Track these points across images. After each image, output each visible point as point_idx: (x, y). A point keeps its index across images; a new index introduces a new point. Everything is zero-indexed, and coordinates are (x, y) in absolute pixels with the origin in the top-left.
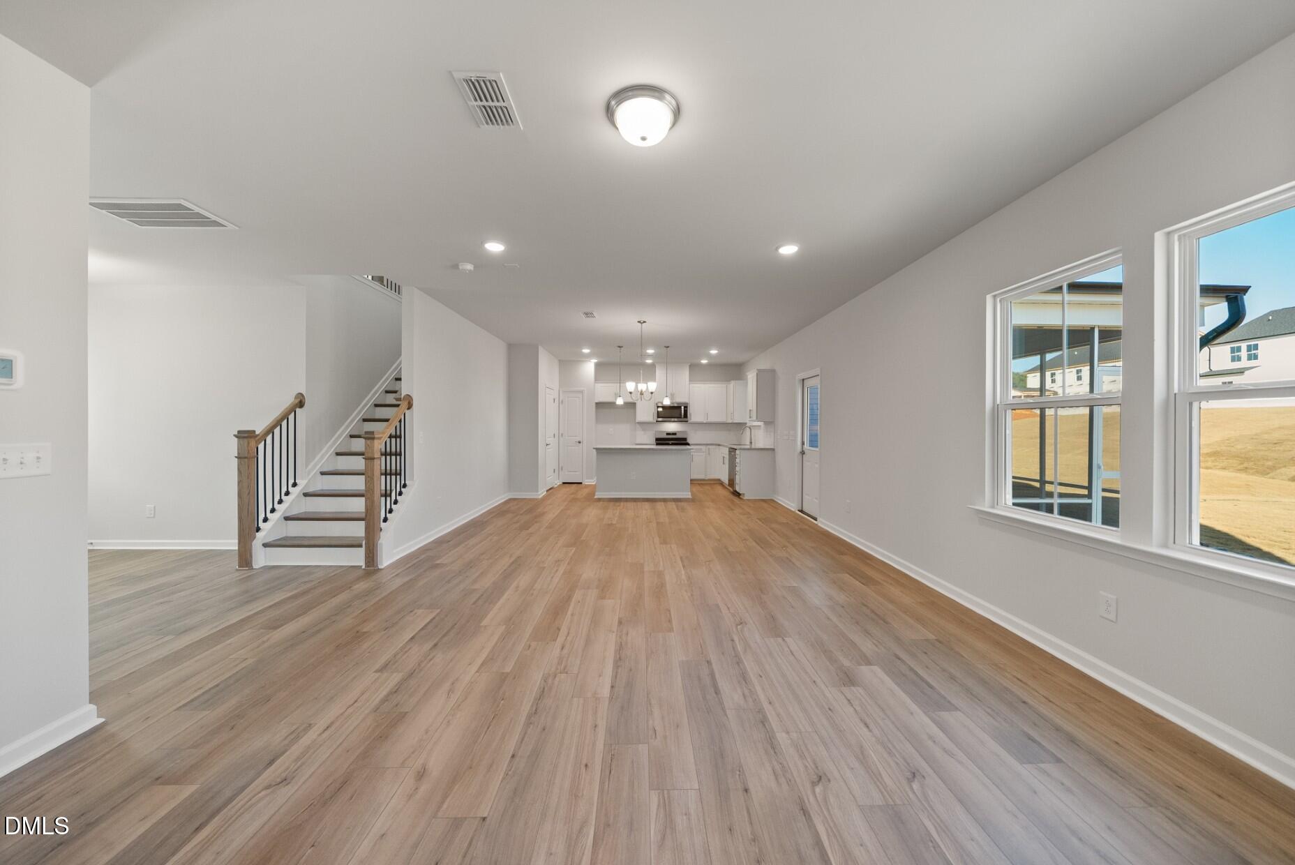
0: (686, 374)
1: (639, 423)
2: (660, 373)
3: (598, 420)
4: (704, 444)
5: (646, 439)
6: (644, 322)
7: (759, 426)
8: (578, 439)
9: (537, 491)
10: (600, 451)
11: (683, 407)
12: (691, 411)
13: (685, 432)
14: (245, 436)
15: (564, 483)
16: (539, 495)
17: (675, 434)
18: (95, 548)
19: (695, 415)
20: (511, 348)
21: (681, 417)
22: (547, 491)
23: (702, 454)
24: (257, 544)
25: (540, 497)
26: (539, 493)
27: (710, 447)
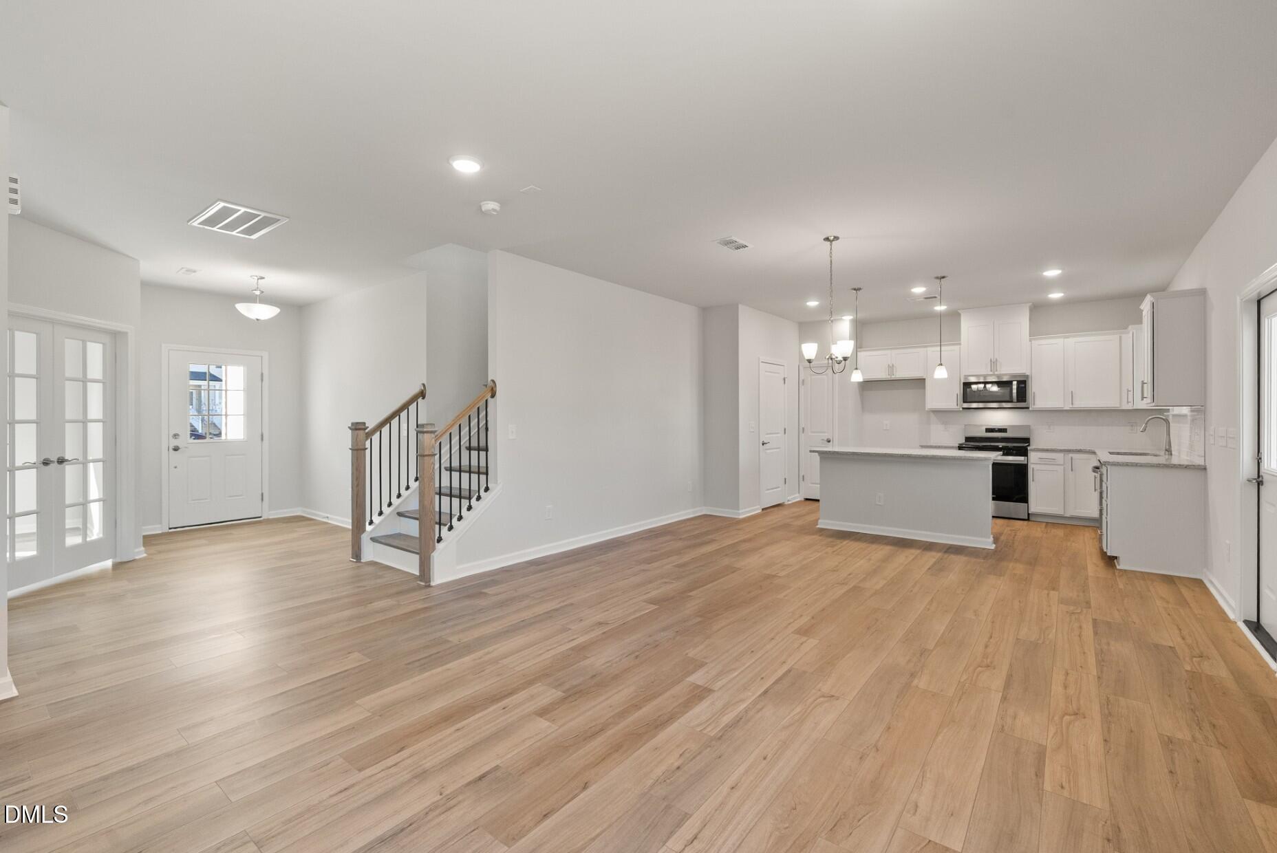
0: (1022, 322)
1: (936, 412)
2: (969, 327)
3: (864, 406)
4: (1061, 451)
5: (946, 438)
6: (836, 238)
7: (1185, 416)
8: (826, 436)
9: (738, 510)
10: (825, 456)
11: (1015, 383)
12: (1034, 389)
13: (1028, 427)
14: (357, 427)
15: (807, 499)
16: (739, 514)
17: (1004, 430)
18: (329, 522)
19: (1041, 396)
20: (705, 312)
21: (1011, 401)
22: (763, 509)
23: (1055, 468)
24: (365, 538)
25: (741, 517)
26: (740, 511)
27: (1075, 456)
